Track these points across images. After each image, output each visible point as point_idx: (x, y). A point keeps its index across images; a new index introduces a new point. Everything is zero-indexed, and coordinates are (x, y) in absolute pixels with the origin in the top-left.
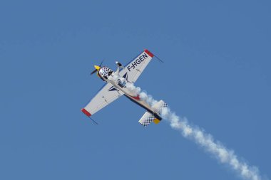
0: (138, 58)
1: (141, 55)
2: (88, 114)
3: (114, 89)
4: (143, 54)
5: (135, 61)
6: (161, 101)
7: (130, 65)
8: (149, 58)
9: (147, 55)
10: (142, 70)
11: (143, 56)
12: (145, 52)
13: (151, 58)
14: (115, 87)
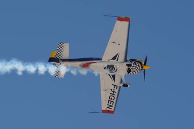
0: (115, 101)
1: (114, 106)
2: (120, 19)
3: (114, 58)
4: (113, 108)
5: (116, 97)
6: (63, 77)
7: (116, 90)
9: (108, 109)
10: (103, 93)
11: (112, 106)
12: (113, 110)
13: (103, 109)
14: (115, 61)
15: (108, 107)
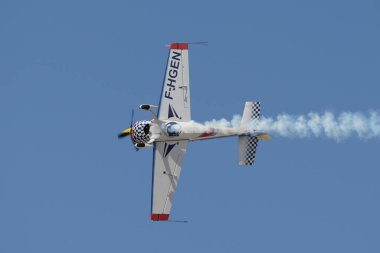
0: (169, 68)
1: (171, 59)
3: (171, 147)
4: (172, 55)
5: (168, 77)
6: (247, 103)
7: (166, 88)
8: (185, 53)
9: (179, 51)
11: (174, 58)
12: (172, 51)
13: (186, 51)
14: (169, 143)
15: (179, 55)
